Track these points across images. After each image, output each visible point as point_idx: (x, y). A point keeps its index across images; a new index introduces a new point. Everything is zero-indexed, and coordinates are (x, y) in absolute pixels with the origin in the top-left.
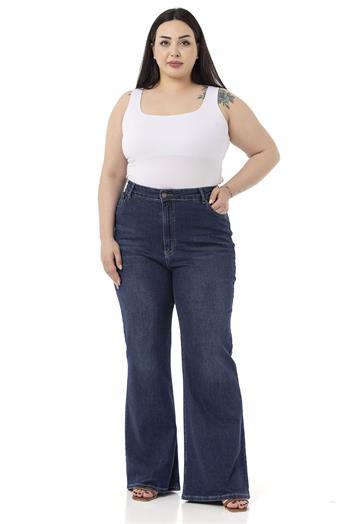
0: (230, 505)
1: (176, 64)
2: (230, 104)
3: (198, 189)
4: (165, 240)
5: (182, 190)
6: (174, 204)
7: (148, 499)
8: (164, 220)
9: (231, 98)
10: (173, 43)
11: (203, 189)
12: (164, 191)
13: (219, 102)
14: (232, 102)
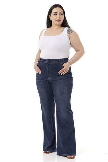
0: (68, 157)
1: (59, 21)
2: (71, 33)
3: (58, 59)
4: (48, 75)
5: (53, 60)
6: (50, 64)
7: (48, 153)
8: (47, 68)
9: (72, 31)
10: (58, 14)
11: (60, 59)
12: (47, 60)
13: (67, 32)
14: (72, 33)
